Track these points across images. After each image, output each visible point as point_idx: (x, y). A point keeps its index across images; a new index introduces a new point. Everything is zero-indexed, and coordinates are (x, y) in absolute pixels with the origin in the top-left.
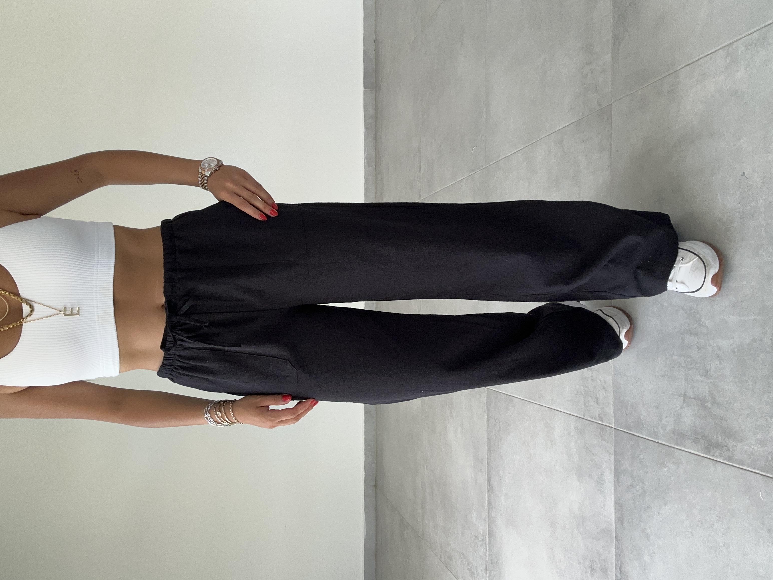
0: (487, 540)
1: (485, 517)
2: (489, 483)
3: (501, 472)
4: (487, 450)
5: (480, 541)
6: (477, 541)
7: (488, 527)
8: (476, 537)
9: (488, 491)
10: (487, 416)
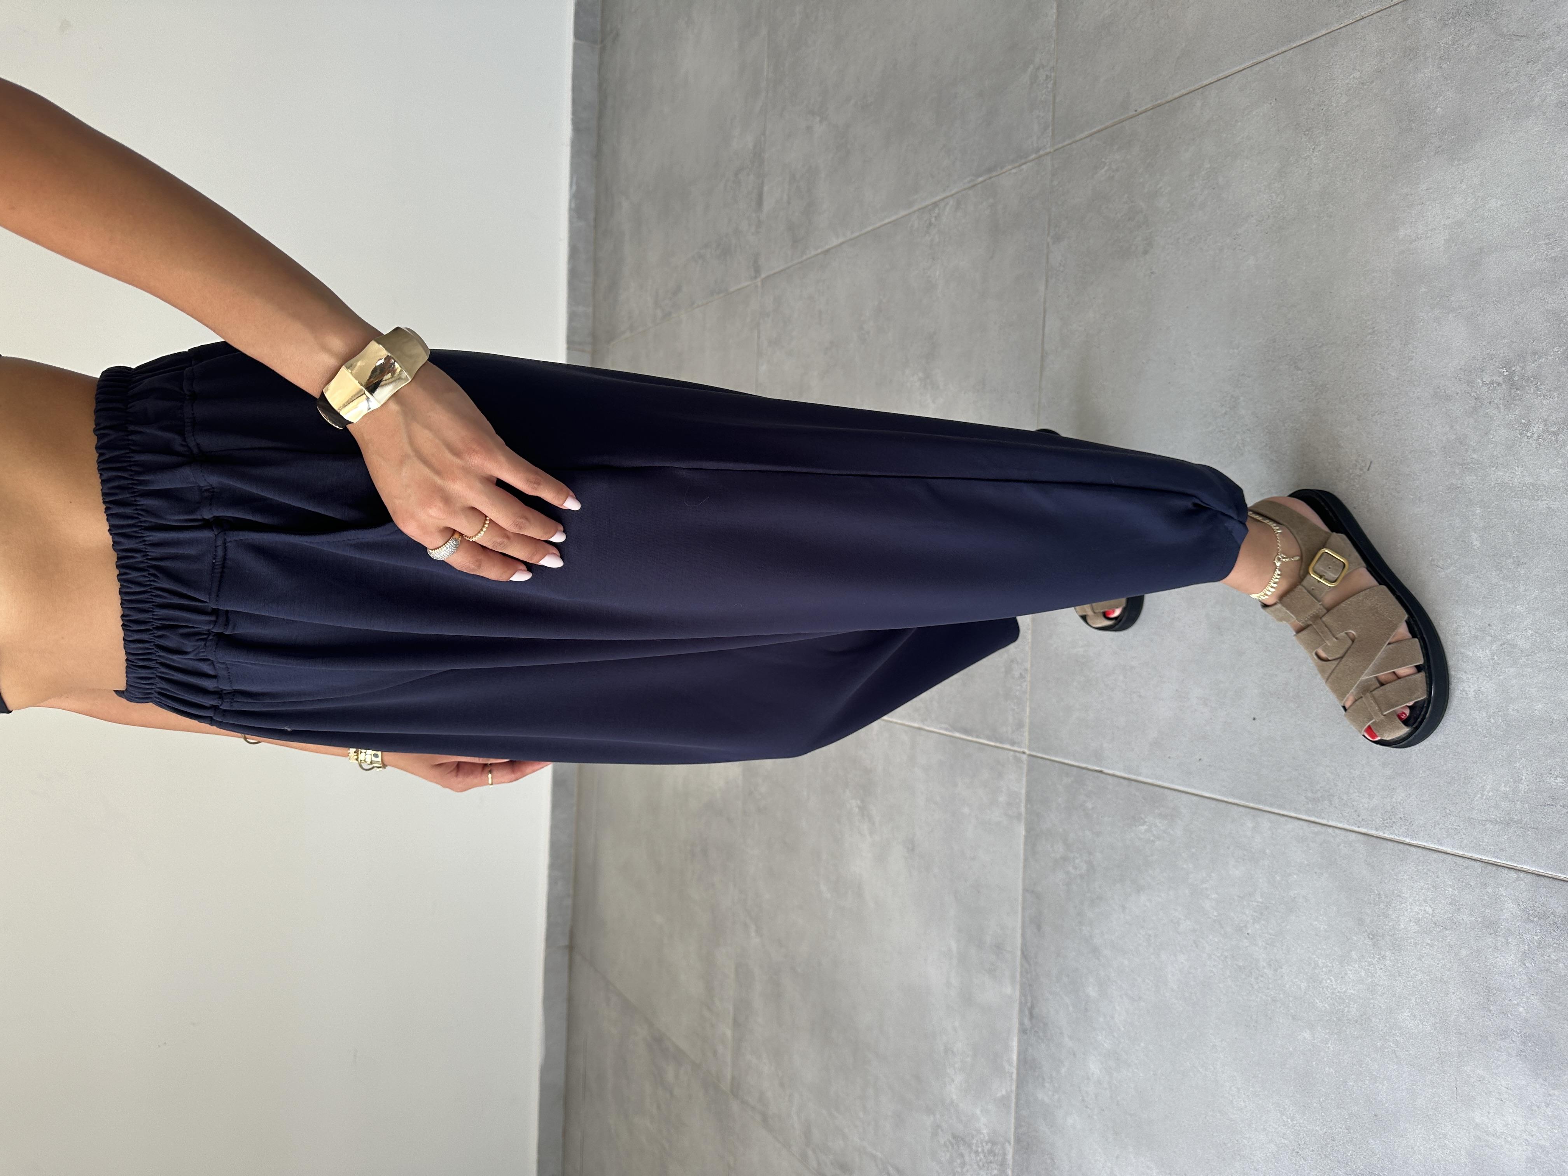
0: (1010, 1157)
1: (1006, 1098)
2: (1032, 1008)
3: (1092, 991)
4: (1023, 922)
5: (977, 1153)
6: (963, 1149)
7: (1018, 1126)
8: (954, 1137)
9: (1023, 1031)
10: (1029, 830)
